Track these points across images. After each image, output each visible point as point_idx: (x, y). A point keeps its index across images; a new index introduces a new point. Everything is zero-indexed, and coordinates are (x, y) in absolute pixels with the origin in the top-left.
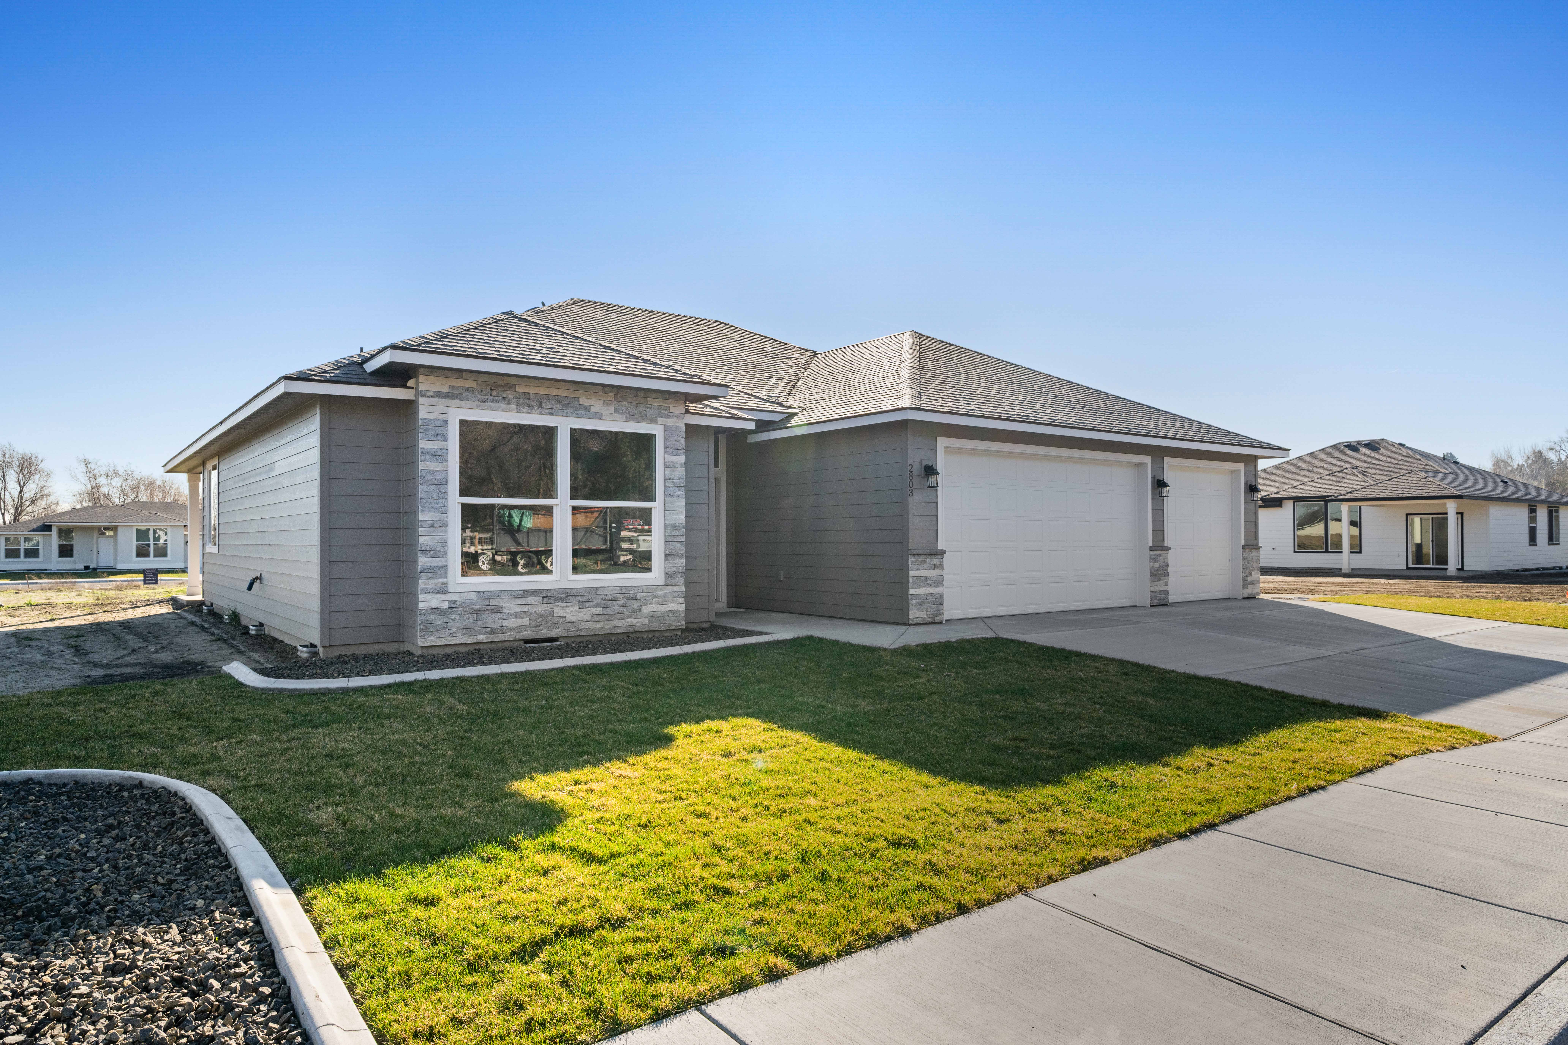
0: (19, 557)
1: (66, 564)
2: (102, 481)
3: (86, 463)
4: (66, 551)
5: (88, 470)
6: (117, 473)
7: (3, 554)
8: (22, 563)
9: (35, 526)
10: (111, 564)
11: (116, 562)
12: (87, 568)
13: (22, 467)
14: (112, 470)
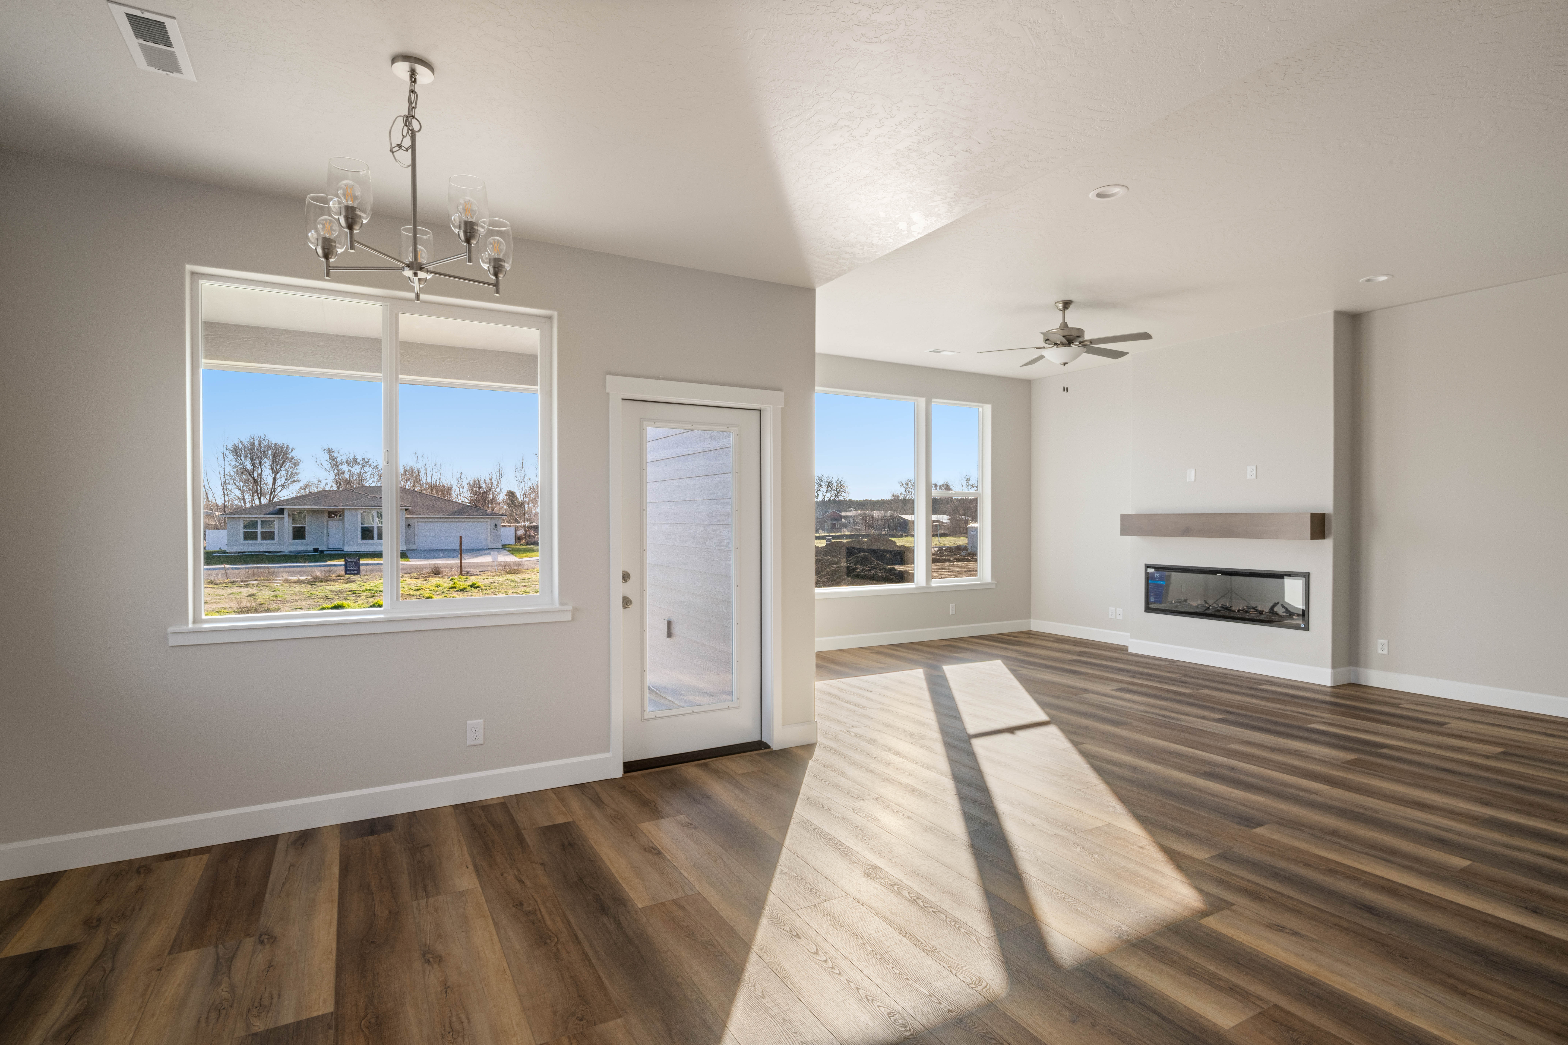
0: (256, 539)
1: (299, 546)
2: (344, 467)
3: (330, 451)
4: (299, 534)
5: (332, 458)
6: (355, 461)
7: (242, 536)
8: (259, 546)
9: (271, 510)
10: (340, 546)
11: (344, 545)
12: (316, 550)
13: (275, 456)
14: (352, 457)
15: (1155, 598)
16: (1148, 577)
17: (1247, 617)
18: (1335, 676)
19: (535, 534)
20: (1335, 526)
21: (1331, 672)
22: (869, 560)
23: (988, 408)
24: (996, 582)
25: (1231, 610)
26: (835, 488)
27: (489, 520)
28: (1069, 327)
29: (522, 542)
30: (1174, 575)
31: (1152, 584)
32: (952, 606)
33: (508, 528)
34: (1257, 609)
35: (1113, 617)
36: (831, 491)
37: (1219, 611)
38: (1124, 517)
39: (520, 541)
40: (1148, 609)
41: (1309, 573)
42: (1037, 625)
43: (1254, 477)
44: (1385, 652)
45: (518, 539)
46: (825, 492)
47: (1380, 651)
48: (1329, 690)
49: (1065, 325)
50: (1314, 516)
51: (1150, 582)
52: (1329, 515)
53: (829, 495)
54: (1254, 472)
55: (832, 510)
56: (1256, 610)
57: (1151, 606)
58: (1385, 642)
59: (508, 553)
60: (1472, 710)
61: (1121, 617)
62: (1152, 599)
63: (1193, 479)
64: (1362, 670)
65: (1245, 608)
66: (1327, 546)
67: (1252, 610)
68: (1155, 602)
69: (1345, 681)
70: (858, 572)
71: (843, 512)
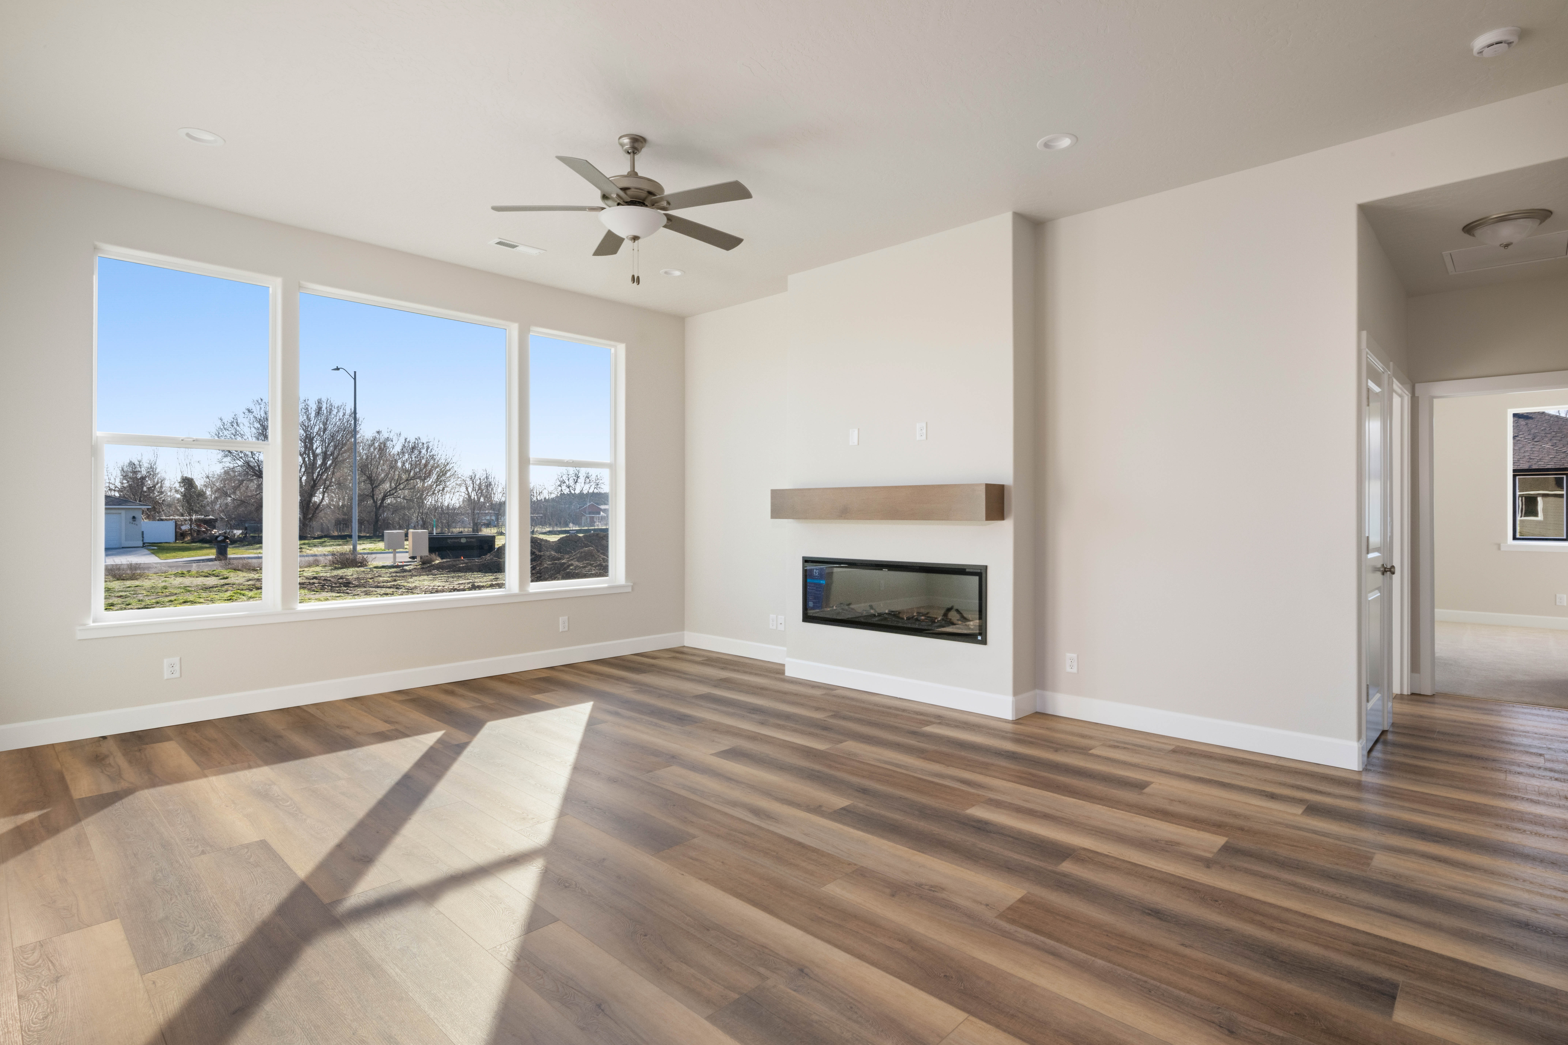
15: (814, 603)
16: (806, 574)
17: (917, 626)
18: (1017, 708)
19: (207, 530)
20: (1015, 502)
21: (1013, 701)
22: (594, 556)
23: (622, 348)
24: (632, 584)
25: (899, 617)
26: (594, 479)
27: (123, 512)
28: (639, 175)
29: (186, 539)
30: (837, 570)
31: (812, 583)
32: (562, 620)
33: (166, 522)
34: (928, 615)
35: (774, 627)
36: (589, 483)
37: (886, 619)
38: (775, 494)
39: (184, 538)
40: (808, 618)
41: (986, 567)
42: (695, 639)
43: (924, 437)
44: (1075, 670)
45: (180, 535)
46: (583, 483)
47: (1068, 669)
48: (1010, 727)
49: (633, 174)
50: (990, 488)
51: (808, 581)
52: (1009, 487)
53: (587, 486)
54: (924, 431)
55: (590, 502)
56: (928, 617)
57: (811, 612)
58: (1074, 656)
59: (149, 552)
60: (1174, 751)
61: (781, 628)
62: (811, 604)
63: (856, 443)
64: (1049, 694)
65: (915, 614)
66: (1006, 528)
67: (923, 618)
68: (813, 608)
69: (1029, 711)
70: (571, 569)
71: (602, 505)
